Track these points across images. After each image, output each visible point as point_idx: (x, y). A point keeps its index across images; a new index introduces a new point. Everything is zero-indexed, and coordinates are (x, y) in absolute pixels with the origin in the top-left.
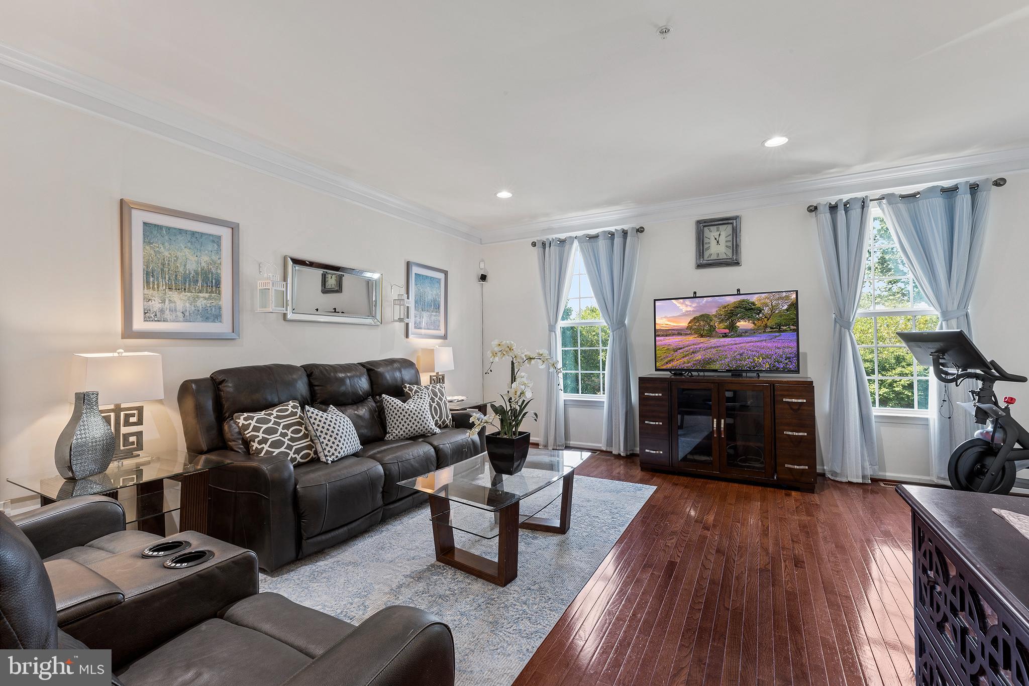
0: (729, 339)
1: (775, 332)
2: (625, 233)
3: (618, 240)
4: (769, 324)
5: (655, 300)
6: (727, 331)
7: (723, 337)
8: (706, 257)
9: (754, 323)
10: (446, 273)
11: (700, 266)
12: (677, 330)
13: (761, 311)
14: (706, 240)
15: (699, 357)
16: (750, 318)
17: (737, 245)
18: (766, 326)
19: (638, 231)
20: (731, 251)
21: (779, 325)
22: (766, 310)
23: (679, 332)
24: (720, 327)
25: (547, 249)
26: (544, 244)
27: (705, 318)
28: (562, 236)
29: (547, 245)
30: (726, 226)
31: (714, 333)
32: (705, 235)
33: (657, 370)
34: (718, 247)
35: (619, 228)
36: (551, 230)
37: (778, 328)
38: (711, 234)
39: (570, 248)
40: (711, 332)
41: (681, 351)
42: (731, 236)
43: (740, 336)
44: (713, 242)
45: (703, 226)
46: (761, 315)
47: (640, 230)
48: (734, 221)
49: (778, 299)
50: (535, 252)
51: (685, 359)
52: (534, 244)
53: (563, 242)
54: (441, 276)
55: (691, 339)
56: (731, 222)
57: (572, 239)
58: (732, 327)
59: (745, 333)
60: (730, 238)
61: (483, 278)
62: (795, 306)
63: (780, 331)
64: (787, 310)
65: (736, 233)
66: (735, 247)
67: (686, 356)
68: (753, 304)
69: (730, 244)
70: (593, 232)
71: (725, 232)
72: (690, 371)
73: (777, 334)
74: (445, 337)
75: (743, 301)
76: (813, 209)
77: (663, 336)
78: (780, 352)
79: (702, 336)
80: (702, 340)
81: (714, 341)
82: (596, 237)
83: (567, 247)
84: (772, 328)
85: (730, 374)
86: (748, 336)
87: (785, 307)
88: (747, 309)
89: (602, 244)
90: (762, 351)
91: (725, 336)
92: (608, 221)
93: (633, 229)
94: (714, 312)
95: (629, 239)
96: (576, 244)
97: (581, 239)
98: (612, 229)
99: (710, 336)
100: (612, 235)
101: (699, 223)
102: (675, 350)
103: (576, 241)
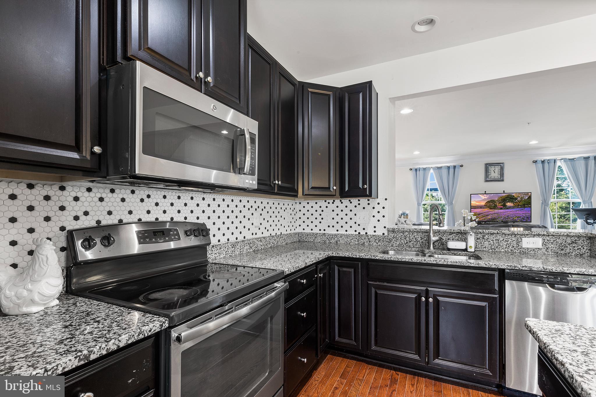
0: (503, 210)
1: (522, 207)
2: (455, 167)
3: (452, 170)
4: (520, 204)
5: (471, 194)
6: (502, 207)
7: (500, 209)
8: (489, 177)
9: (514, 204)
11: (486, 181)
12: (480, 206)
13: (516, 199)
14: (489, 171)
15: (490, 217)
16: (512, 202)
17: (503, 174)
18: (519, 205)
19: (460, 166)
20: (500, 176)
21: (524, 205)
22: (519, 199)
23: (481, 207)
24: (499, 205)
25: (418, 172)
26: (416, 170)
27: (493, 201)
28: (425, 166)
29: (418, 170)
30: (497, 166)
31: (496, 208)
32: (489, 169)
34: (494, 173)
35: (452, 164)
36: (417, 164)
37: (524, 206)
38: (492, 169)
39: (429, 172)
40: (495, 207)
41: (481, 215)
42: (500, 170)
43: (508, 209)
44: (493, 172)
45: (488, 166)
46: (517, 201)
47: (462, 166)
48: (502, 164)
49: (524, 195)
50: (412, 173)
51: (483, 218)
52: (411, 169)
53: (425, 169)
55: (486, 210)
56: (501, 166)
57: (429, 169)
58: (504, 205)
59: (510, 208)
60: (500, 171)
62: (530, 197)
63: (524, 207)
64: (527, 199)
65: (502, 169)
66: (502, 174)
67: (483, 217)
68: (514, 196)
69: (500, 173)
70: (439, 165)
71: (498, 169)
73: (523, 208)
75: (509, 195)
76: (535, 162)
77: (473, 208)
78: (524, 215)
79: (491, 209)
80: (491, 210)
81: (496, 211)
82: (441, 168)
83: (427, 171)
84: (521, 206)
86: (511, 209)
87: (527, 198)
88: (510, 198)
89: (444, 172)
90: (517, 215)
91: (501, 209)
92: (446, 161)
93: (459, 165)
94: (496, 199)
95: (456, 169)
96: (432, 171)
97: (434, 169)
98: (448, 165)
99: (495, 209)
100: (449, 168)
101: (486, 164)
102: (479, 214)
103: (431, 169)
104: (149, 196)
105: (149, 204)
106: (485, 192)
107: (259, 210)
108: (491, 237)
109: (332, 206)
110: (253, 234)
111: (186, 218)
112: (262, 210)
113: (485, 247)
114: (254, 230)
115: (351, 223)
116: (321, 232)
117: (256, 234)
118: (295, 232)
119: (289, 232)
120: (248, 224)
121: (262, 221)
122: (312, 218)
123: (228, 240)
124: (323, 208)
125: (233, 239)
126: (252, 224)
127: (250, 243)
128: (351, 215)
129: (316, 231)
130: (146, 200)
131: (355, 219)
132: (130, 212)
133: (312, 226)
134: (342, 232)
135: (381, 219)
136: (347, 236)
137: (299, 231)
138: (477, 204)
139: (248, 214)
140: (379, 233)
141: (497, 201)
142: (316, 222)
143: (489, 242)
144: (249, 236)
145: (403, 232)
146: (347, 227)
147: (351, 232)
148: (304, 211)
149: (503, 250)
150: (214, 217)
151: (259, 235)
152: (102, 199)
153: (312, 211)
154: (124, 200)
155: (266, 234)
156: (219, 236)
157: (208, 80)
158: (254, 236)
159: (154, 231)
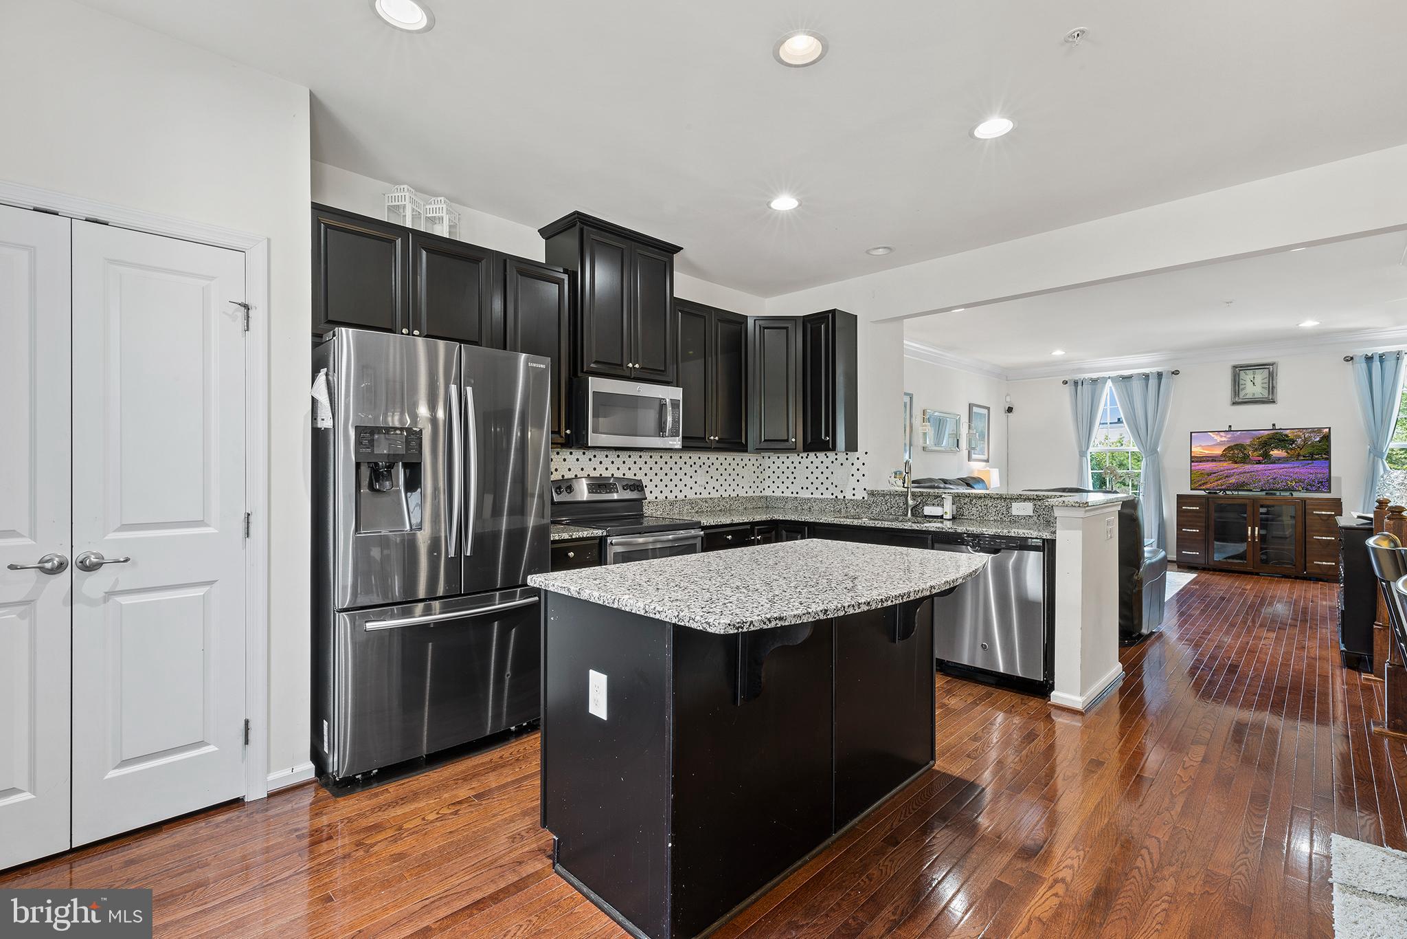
0: (1264, 465)
1: (1307, 460)
2: (1160, 375)
3: (1153, 382)
4: (1302, 453)
5: (1191, 433)
6: (1261, 458)
7: (1257, 463)
8: (1241, 396)
9: (1287, 452)
10: (988, 409)
11: (1234, 403)
12: (1211, 457)
13: (1294, 442)
14: (1241, 382)
15: (1232, 480)
16: (1283, 448)
17: (1273, 387)
18: (1299, 455)
19: (1173, 373)
20: (1267, 392)
21: (1312, 454)
22: (1299, 441)
23: (1213, 459)
24: (1254, 455)
25: (1079, 387)
26: (1076, 383)
27: (1239, 447)
28: (1094, 376)
29: (1080, 384)
30: (1262, 370)
31: (1248, 460)
32: (1241, 377)
33: (1194, 489)
34: (1254, 385)
35: (1155, 370)
36: (1081, 370)
37: (1311, 457)
38: (1247, 377)
39: (1103, 387)
40: (1245, 459)
41: (1215, 475)
42: (1268, 379)
43: (1274, 463)
44: (1249, 384)
45: (1238, 371)
46: (1293, 446)
47: (1176, 373)
48: (1271, 367)
49: (1310, 433)
50: (1067, 391)
51: (1219, 482)
52: (1065, 382)
53: (1094, 381)
54: (985, 411)
55: (1225, 465)
56: (1269, 369)
57: (1105, 380)
58: (1266, 456)
59: (1278, 460)
60: (1266, 380)
61: (1010, 410)
62: (1327, 438)
63: (1312, 459)
64: (1319, 441)
65: (1272, 376)
66: (1272, 388)
67: (1219, 480)
68: (1287, 436)
69: (1266, 386)
70: (1126, 373)
71: (1260, 376)
72: (1225, 490)
73: (1310, 462)
74: (987, 461)
75: (1277, 433)
76: (1349, 359)
77: (1197, 462)
78: (1312, 477)
79: (1236, 462)
80: (1236, 466)
81: (1248, 467)
82: (1130, 377)
83: (1099, 386)
84: (1304, 457)
85: (1264, 493)
86: (1281, 463)
87: (1318, 439)
88: (1279, 439)
89: (1137, 386)
90: (1295, 476)
91: (1259, 462)
92: (1140, 363)
93: (1168, 371)
94: (1248, 442)
95: (1163, 380)
96: (1109, 383)
97: (1114, 379)
98: (1146, 371)
99: (1244, 463)
100: (1147, 377)
101: (1235, 367)
102: (1209, 475)
103: (1109, 381)
104: (595, 456)
105: (595, 462)
106: (1230, 426)
107: (705, 468)
108: (979, 502)
109: (806, 462)
110: (696, 494)
111: (624, 475)
112: (709, 467)
113: (973, 515)
114: (697, 489)
115: (827, 484)
116: (793, 495)
117: (700, 494)
118: (761, 495)
119: (750, 494)
120: (690, 483)
121: (709, 479)
122: (783, 478)
123: (666, 497)
124: (796, 464)
125: (671, 497)
126: (696, 482)
127: (690, 502)
128: (827, 473)
129: (787, 494)
131: (832, 479)
132: (582, 470)
133: (783, 488)
134: (817, 495)
135: (861, 478)
136: (822, 500)
137: (767, 495)
138: (1207, 452)
139: (690, 472)
140: (859, 497)
141: (1250, 446)
142: (788, 483)
143: (977, 508)
144: (691, 495)
145: (884, 495)
146: (823, 489)
147: (827, 495)
148: (774, 467)
149: (992, 519)
150: (651, 474)
151: (705, 495)
152: (565, 460)
153: (783, 468)
154: (578, 460)
155: (714, 495)
156: (656, 493)
157: (637, 366)
158: (698, 496)
159: (599, 485)
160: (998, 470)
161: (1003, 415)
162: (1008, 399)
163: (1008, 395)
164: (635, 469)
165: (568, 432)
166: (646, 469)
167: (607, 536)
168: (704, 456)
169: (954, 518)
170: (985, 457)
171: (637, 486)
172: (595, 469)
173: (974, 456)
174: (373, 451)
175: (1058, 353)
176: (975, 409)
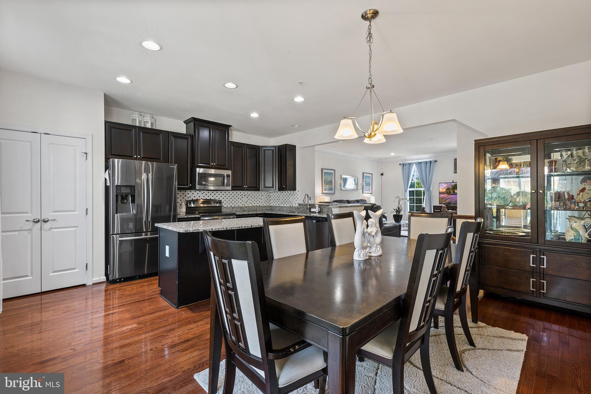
2: (431, 162)
3: (428, 165)
5: (439, 184)
10: (372, 174)
11: (455, 172)
12: (443, 192)
19: (435, 161)
25: (405, 166)
26: (403, 165)
28: (410, 162)
29: (405, 165)
33: (439, 204)
35: (429, 160)
36: (406, 160)
39: (412, 166)
47: (436, 161)
50: (400, 167)
52: (400, 164)
53: (410, 164)
54: (371, 175)
57: (413, 163)
61: (382, 174)
67: (446, 200)
70: (420, 161)
74: (371, 193)
77: (441, 194)
82: (421, 163)
83: (411, 166)
89: (423, 166)
92: (425, 158)
93: (433, 161)
95: (432, 164)
97: (416, 163)
98: (427, 160)
100: (427, 162)
101: (455, 159)
102: (443, 199)
103: (414, 164)
105: (204, 194)
106: (453, 181)
107: (247, 196)
108: (327, 207)
109: (282, 194)
110: (243, 205)
111: (215, 198)
112: (248, 196)
113: (325, 211)
114: (243, 203)
115: (288, 202)
116: (279, 205)
117: (245, 205)
118: (269, 205)
119: (265, 205)
120: (240, 201)
121: (248, 200)
122: (276, 199)
123: (231, 206)
124: (280, 195)
125: (233, 206)
126: (243, 201)
127: (240, 208)
128: (288, 198)
129: (277, 205)
130: (203, 193)
131: (290, 200)
132: (199, 197)
133: (276, 203)
134: (285, 205)
135: (297, 200)
136: (286, 207)
137: (272, 205)
138: (442, 190)
139: (241, 197)
140: (296, 206)
142: (277, 201)
144: (241, 205)
145: (303, 205)
146: (287, 203)
147: (288, 205)
148: (273, 196)
149: (330, 212)
150: (225, 198)
151: (246, 205)
152: (193, 194)
153: (276, 196)
154: (198, 194)
155: (250, 205)
156: (227, 204)
157: (215, 164)
158: (244, 205)
159: (206, 201)
160: (374, 197)
161: (380, 176)
162: (382, 170)
163: (382, 169)
164: (219, 196)
165: (190, 185)
166: (223, 196)
167: (200, 217)
168: (242, 192)
169: (319, 212)
170: (371, 192)
171: (220, 202)
172: (204, 197)
173: (364, 192)
174: (121, 192)
175: (393, 154)
176: (365, 174)
